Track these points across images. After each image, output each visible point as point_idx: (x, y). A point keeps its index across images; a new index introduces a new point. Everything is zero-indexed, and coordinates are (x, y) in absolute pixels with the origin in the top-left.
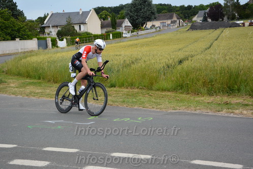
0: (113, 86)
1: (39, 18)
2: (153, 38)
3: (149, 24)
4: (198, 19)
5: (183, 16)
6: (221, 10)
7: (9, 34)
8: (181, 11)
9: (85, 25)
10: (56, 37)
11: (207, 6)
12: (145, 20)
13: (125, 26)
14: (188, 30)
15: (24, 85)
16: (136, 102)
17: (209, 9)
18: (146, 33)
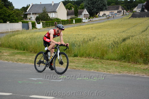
0: (76, 56)
1: (23, 7)
3: (101, 13)
4: (137, 10)
5: (126, 8)
7: (2, 18)
8: (125, 4)
9: (56, 13)
10: (36, 21)
12: (98, 10)
13: (84, 14)
14: (130, 18)
15: (14, 54)
16: (92, 67)
17: (146, 2)
18: (99, 19)
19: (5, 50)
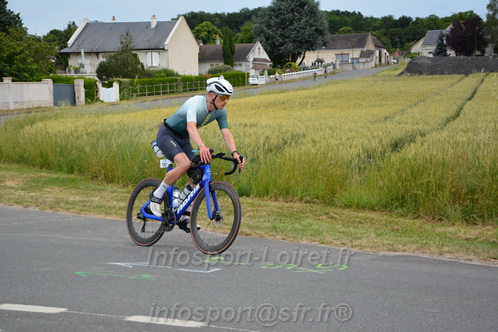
1: (52, 32)
2: (321, 89)
3: (310, 57)
4: (423, 49)
5: (389, 42)
6: (480, 29)
8: (384, 30)
9: (163, 53)
10: (97, 79)
11: (447, 20)
12: (300, 47)
13: (255, 60)
14: (402, 73)
15: (38, 185)
16: (302, 230)
17: (451, 26)
18: (302, 76)
19: (6, 169)
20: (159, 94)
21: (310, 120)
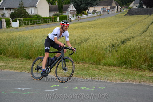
2: (95, 21)
3: (91, 9)
4: (134, 5)
5: (121, 3)
9: (35, 9)
10: (10, 18)
12: (88, 6)
13: (71, 11)
14: (126, 15)
16: (88, 74)
18: (88, 16)
20: (34, 24)
21: (91, 33)
